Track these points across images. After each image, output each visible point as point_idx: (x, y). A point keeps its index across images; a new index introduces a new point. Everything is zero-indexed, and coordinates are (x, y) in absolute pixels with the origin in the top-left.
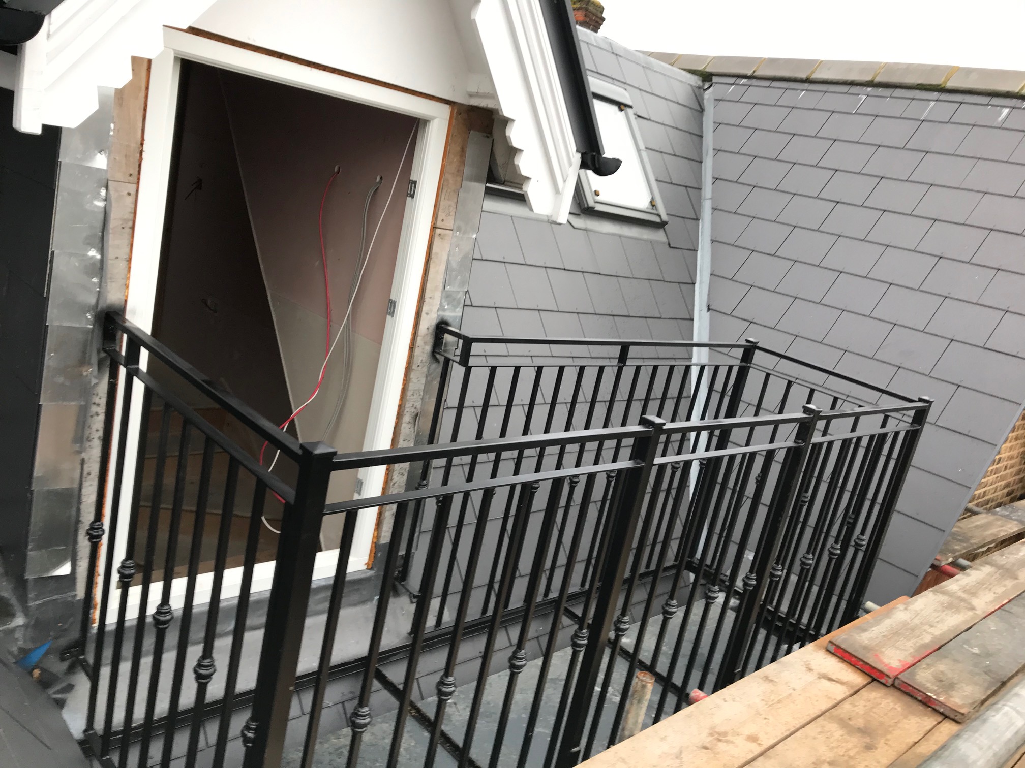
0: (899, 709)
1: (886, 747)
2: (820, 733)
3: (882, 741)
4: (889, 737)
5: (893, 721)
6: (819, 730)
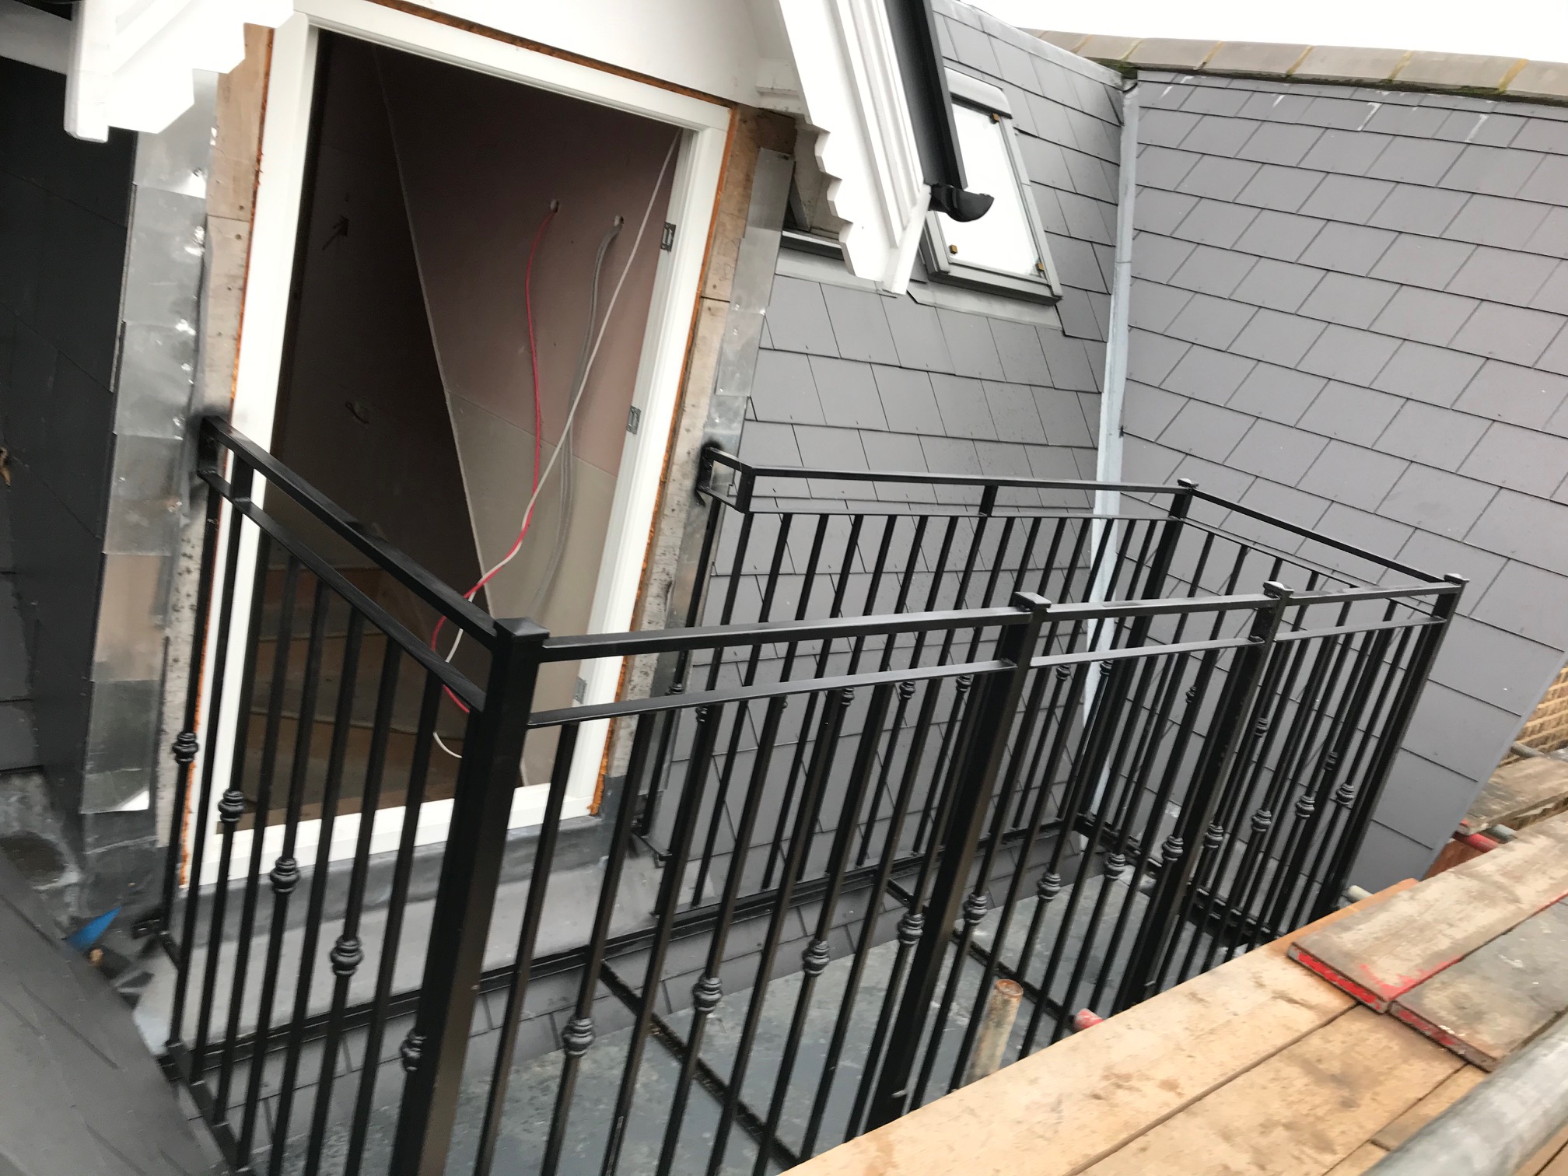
0: (1396, 1048)
1: (1374, 1105)
2: (1273, 1080)
3: (1369, 1095)
4: (1378, 1089)
5: (1386, 1066)
6: (1272, 1075)
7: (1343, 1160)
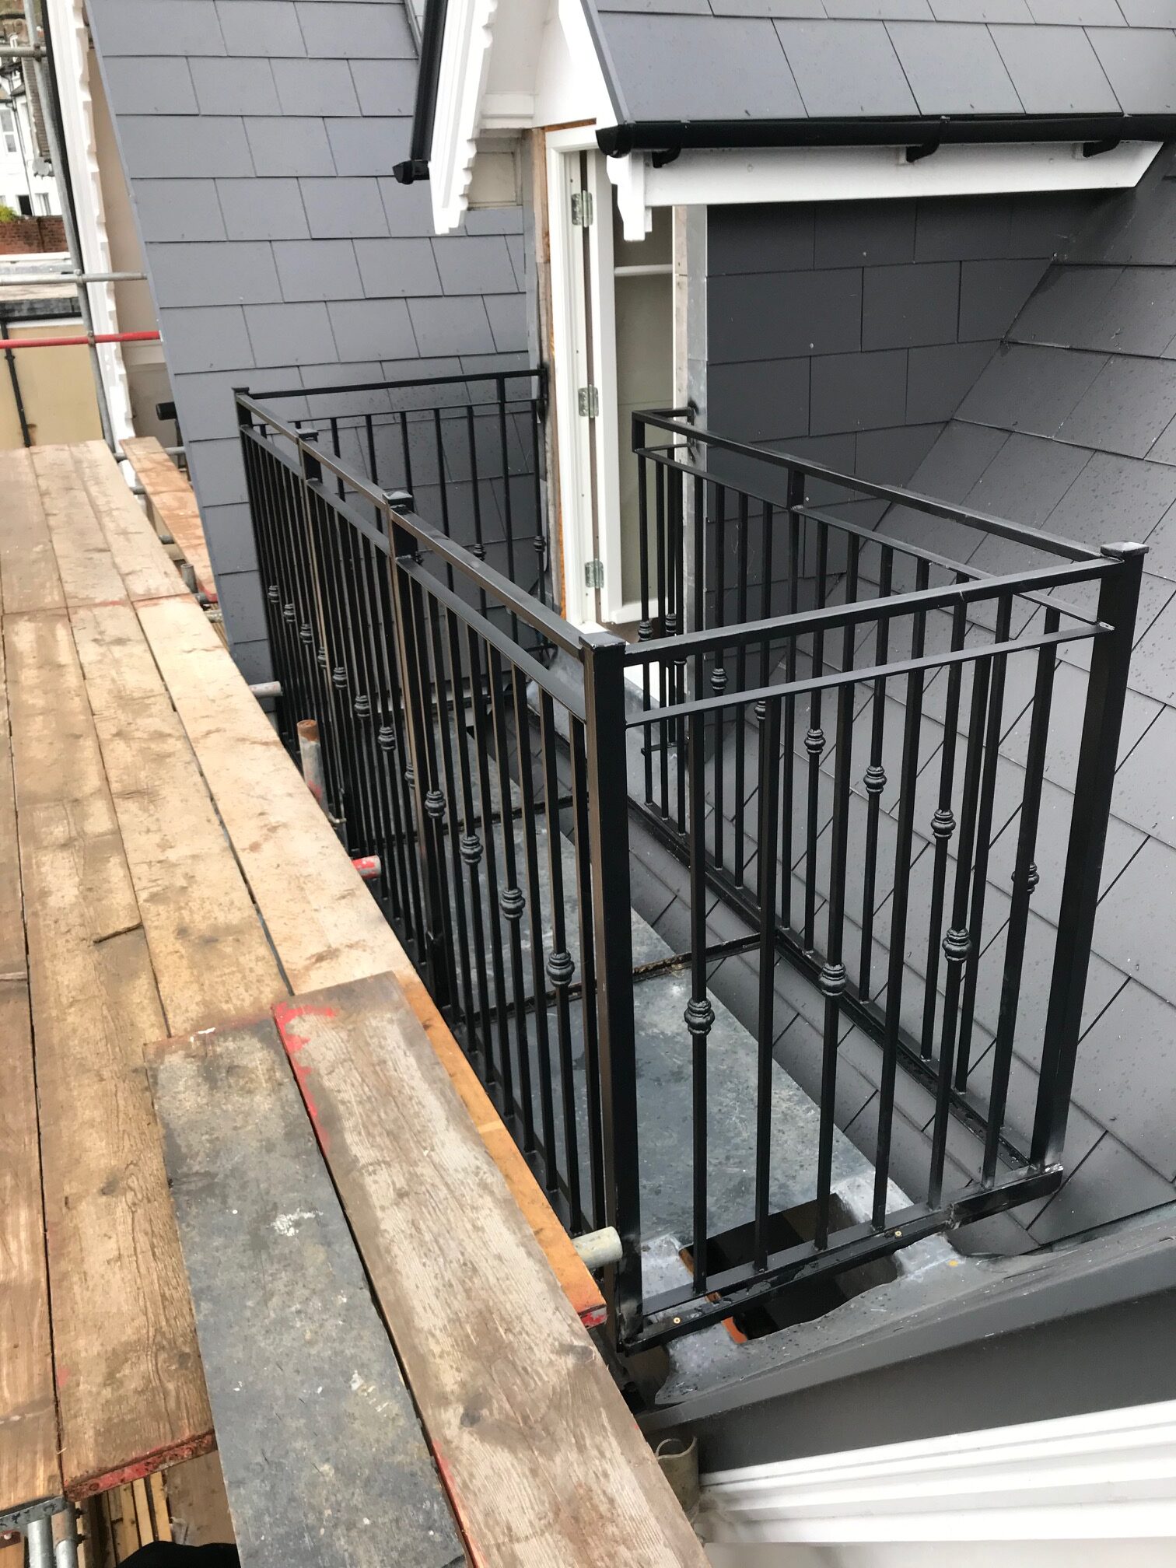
1: (171, 949)
2: (232, 903)
3: (183, 951)
4: (185, 962)
6: (237, 903)
7: (137, 902)
